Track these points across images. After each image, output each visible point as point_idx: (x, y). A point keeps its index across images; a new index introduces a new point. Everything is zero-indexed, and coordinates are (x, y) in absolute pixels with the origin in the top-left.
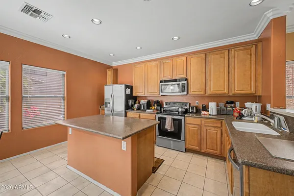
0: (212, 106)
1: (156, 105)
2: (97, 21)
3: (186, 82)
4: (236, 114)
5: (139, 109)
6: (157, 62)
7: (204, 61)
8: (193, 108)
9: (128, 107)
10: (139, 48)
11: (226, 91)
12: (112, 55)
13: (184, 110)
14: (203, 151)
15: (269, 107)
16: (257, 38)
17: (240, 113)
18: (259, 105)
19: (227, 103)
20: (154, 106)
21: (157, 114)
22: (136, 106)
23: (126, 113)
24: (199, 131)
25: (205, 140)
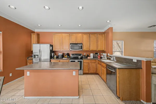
0: (92, 55)
1: (67, 55)
2: (47, 7)
3: (82, 45)
4: (99, 57)
5: (57, 57)
6: (68, 34)
7: (89, 37)
8: (84, 56)
9: (51, 57)
10: (60, 25)
11: (96, 49)
12: (39, 25)
13: (81, 57)
14: (90, 73)
15: (109, 54)
16: (104, 32)
17: (100, 57)
18: (106, 54)
19: (96, 54)
20: (66, 56)
21: (70, 59)
22: (55, 56)
23: (50, 60)
24: (88, 65)
25: (91, 68)
